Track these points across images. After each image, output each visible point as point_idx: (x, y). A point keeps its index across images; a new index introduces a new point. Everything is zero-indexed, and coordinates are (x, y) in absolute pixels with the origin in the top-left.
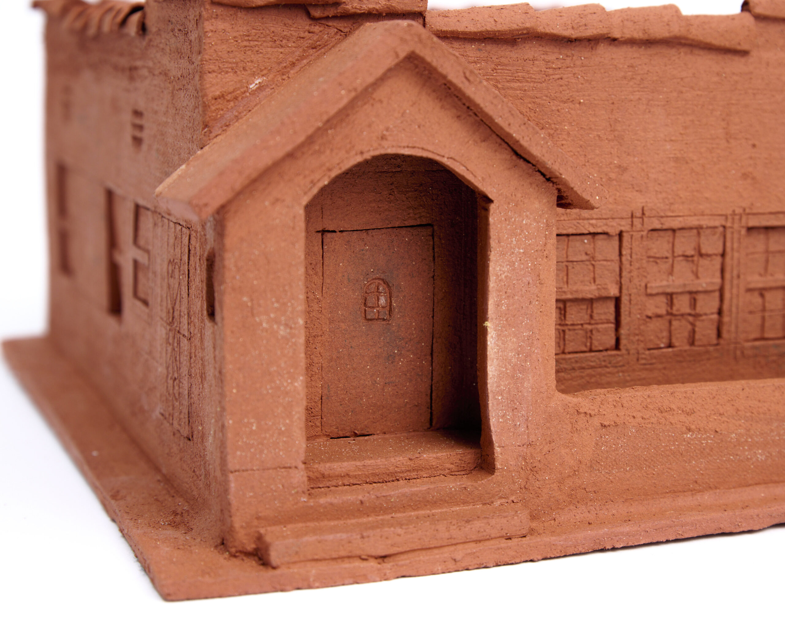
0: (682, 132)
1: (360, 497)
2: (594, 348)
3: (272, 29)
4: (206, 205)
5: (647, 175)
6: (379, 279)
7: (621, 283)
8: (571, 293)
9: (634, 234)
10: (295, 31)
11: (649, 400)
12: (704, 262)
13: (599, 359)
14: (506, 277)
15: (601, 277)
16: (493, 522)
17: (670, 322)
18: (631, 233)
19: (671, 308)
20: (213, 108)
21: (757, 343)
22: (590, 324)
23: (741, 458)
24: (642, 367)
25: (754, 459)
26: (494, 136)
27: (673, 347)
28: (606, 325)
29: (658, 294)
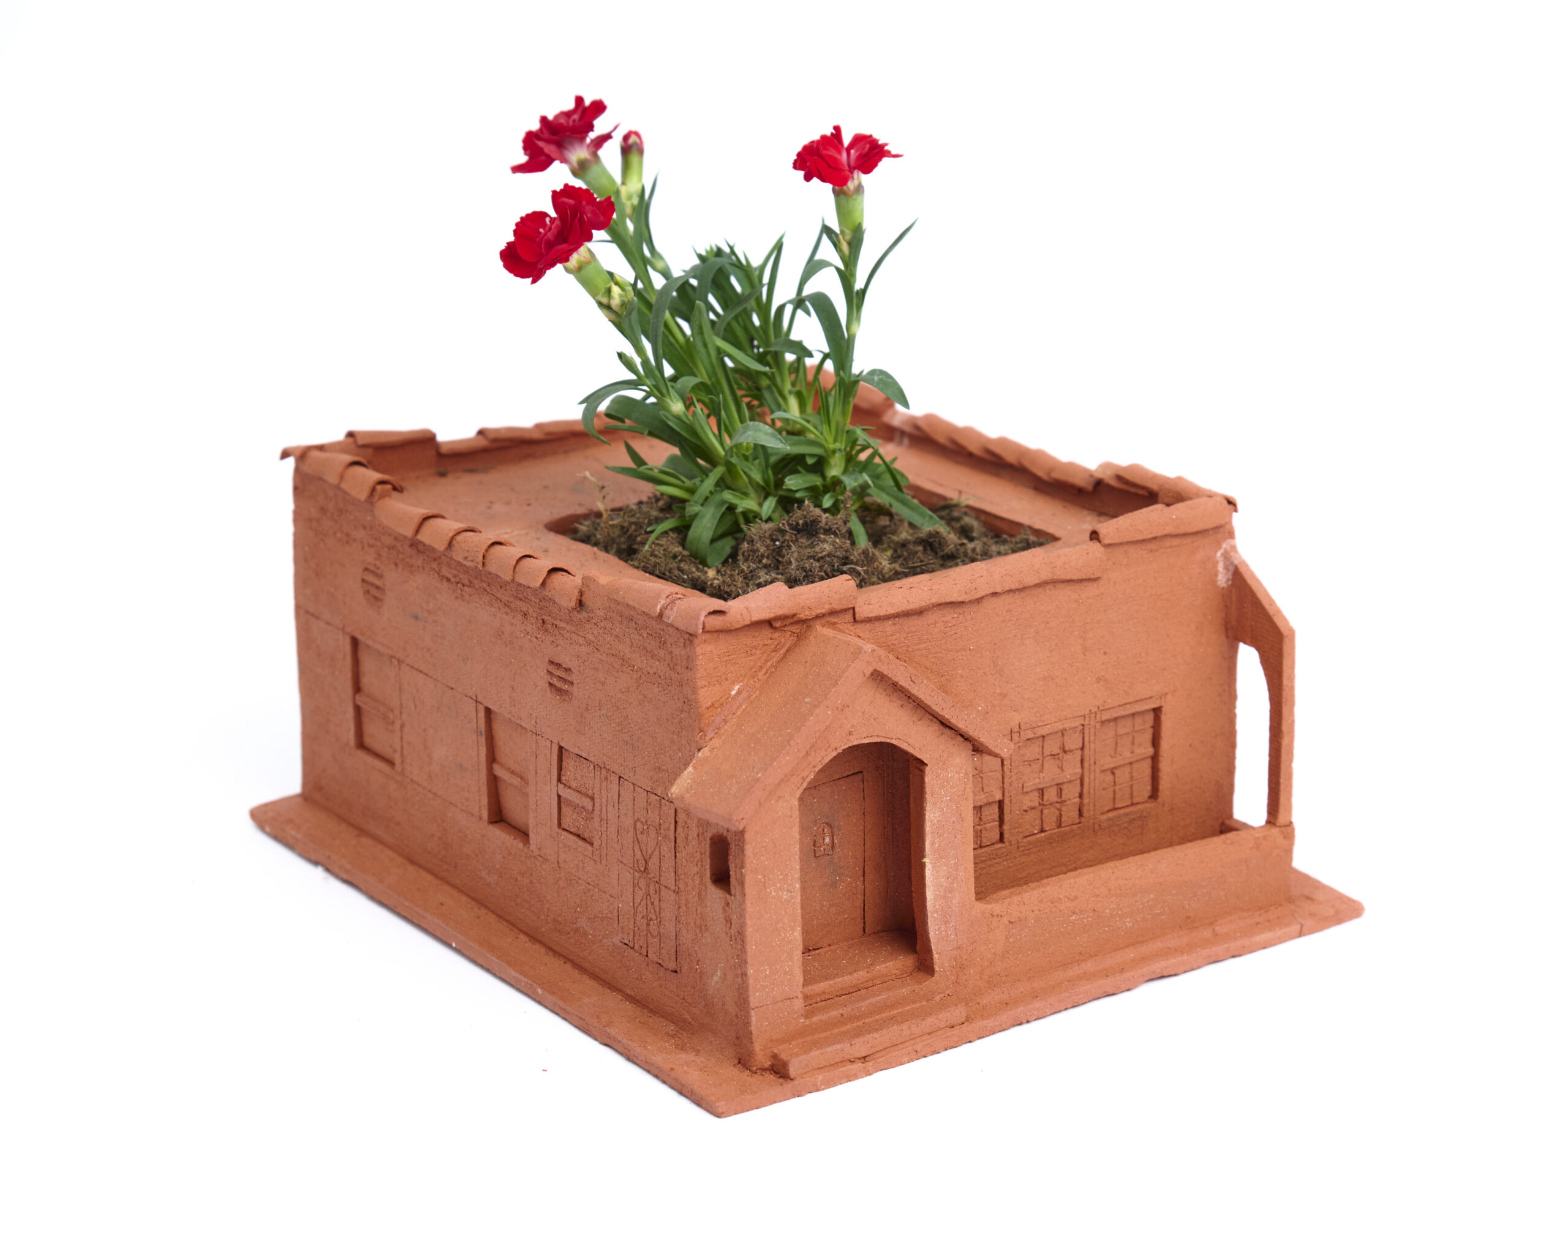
0: (1049, 655)
1: (841, 1012)
2: (983, 845)
3: (745, 642)
4: (743, 819)
5: (1022, 696)
6: (824, 823)
7: (1003, 788)
10: (761, 640)
11: (1043, 895)
12: (1067, 757)
13: (988, 854)
14: (938, 821)
15: (987, 786)
16: (940, 1017)
17: (1042, 812)
19: (1043, 800)
20: (707, 716)
21: (1111, 815)
22: (979, 825)
23: (1114, 928)
24: (1021, 853)
25: (1124, 927)
26: (927, 715)
27: (1045, 831)
28: (992, 824)
29: (1032, 791)
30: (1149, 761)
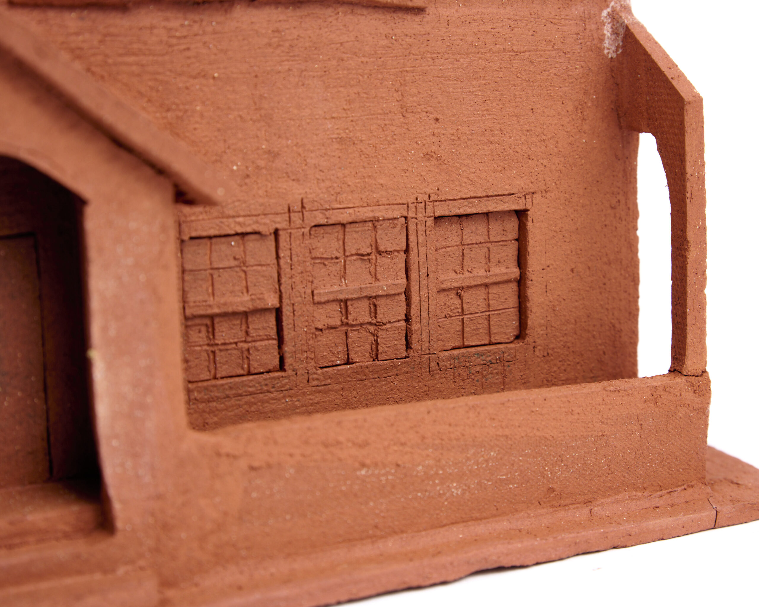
0: (345, 107)
2: (253, 370)
5: (305, 160)
7: (280, 291)
8: (219, 307)
9: (293, 231)
12: (383, 261)
13: (259, 383)
14: (112, 295)
15: (255, 285)
17: (346, 334)
18: (289, 231)
19: (347, 318)
21: (456, 352)
22: (245, 342)
23: (431, 495)
24: (314, 389)
25: (448, 495)
26: (85, 123)
27: (352, 363)
28: (266, 342)
29: (328, 302)
30: (514, 286)
